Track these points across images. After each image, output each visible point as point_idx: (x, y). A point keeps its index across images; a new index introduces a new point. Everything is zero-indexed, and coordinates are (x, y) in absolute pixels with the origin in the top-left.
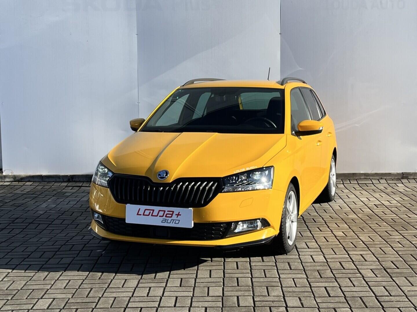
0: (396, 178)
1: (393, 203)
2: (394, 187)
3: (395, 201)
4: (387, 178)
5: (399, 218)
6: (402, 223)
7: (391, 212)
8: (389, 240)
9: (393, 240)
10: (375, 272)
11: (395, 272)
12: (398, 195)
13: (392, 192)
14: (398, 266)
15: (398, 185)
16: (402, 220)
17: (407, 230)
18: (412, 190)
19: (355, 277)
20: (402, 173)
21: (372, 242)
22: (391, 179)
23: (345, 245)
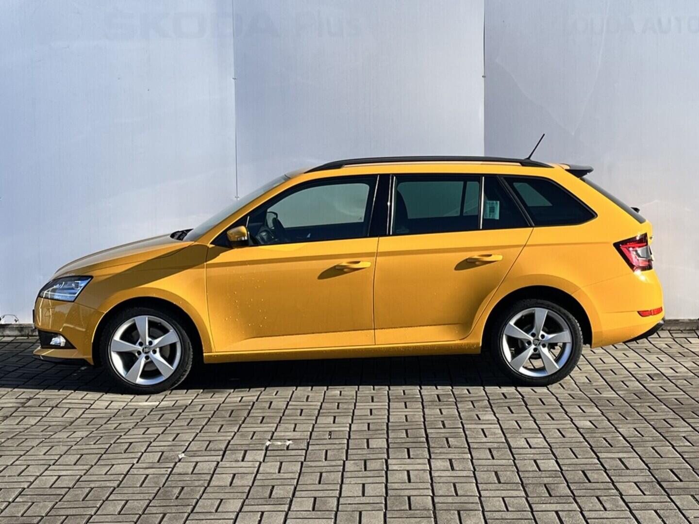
0: (688, 328)
1: (680, 372)
2: (683, 345)
3: (685, 368)
4: (672, 329)
5: (689, 397)
6: (693, 406)
7: (675, 387)
8: (668, 435)
9: (675, 434)
10: (641, 488)
11: (676, 487)
12: (689, 359)
13: (679, 353)
14: (681, 477)
15: (690, 341)
16: (693, 401)
19: (607, 495)
21: (640, 437)
22: (679, 330)
23: (594, 442)
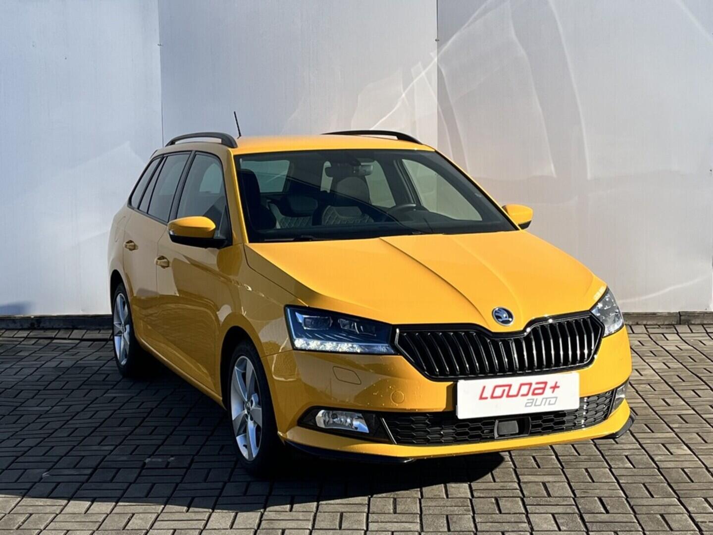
0: (666, 323)
1: (646, 375)
2: (657, 342)
3: (652, 371)
4: (648, 323)
5: (647, 406)
6: (648, 417)
7: (635, 393)
8: (609, 454)
9: (617, 452)
10: (558, 520)
11: (600, 520)
12: (660, 358)
13: (651, 352)
14: (608, 508)
15: (667, 337)
16: (651, 410)
17: (653, 432)
18: (692, 348)
19: (516, 529)
20: (679, 312)
21: (576, 456)
22: (656, 325)
23: (520, 462)
